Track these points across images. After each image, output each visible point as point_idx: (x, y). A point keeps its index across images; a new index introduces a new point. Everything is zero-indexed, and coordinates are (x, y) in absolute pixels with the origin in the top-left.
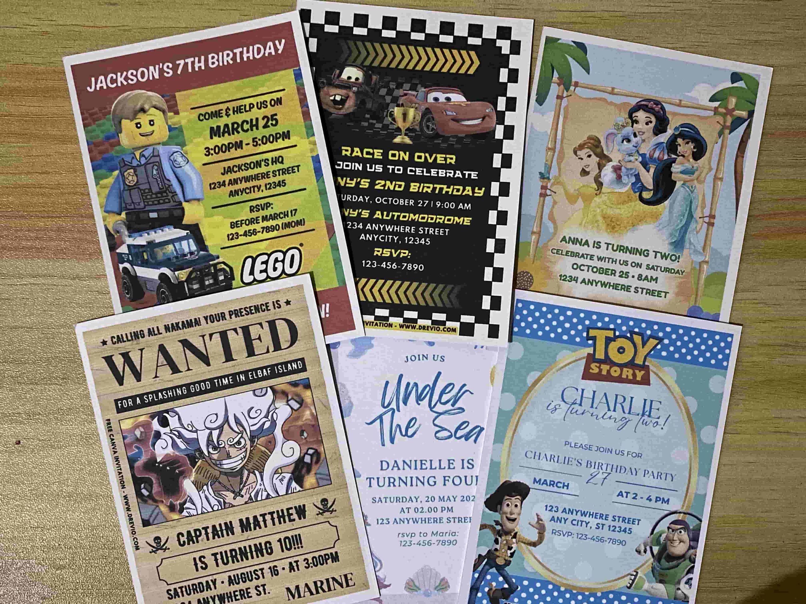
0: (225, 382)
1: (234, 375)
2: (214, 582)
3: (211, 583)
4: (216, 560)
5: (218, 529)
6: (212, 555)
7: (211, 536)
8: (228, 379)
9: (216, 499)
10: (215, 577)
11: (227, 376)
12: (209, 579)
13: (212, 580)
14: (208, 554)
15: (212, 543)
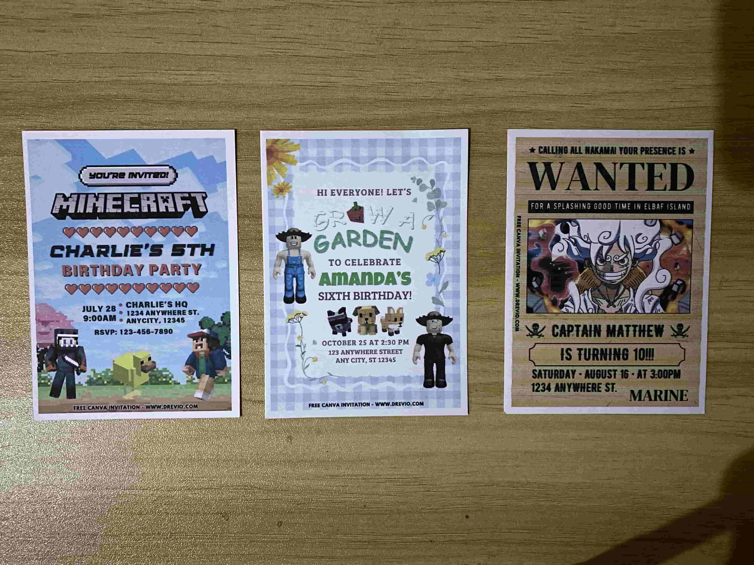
0: (624, 207)
1: (632, 203)
2: (574, 372)
3: (570, 372)
4: (580, 355)
5: (588, 329)
6: (578, 349)
7: (580, 333)
8: (627, 206)
9: (593, 304)
10: (575, 368)
11: (627, 202)
12: (570, 368)
13: (572, 371)
14: (574, 348)
15: (580, 339)
